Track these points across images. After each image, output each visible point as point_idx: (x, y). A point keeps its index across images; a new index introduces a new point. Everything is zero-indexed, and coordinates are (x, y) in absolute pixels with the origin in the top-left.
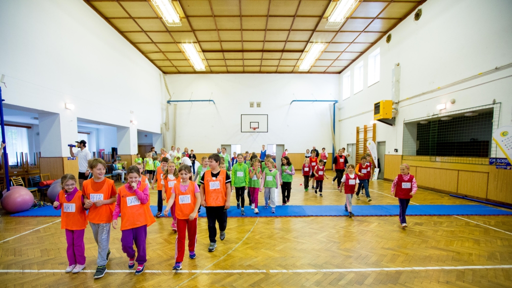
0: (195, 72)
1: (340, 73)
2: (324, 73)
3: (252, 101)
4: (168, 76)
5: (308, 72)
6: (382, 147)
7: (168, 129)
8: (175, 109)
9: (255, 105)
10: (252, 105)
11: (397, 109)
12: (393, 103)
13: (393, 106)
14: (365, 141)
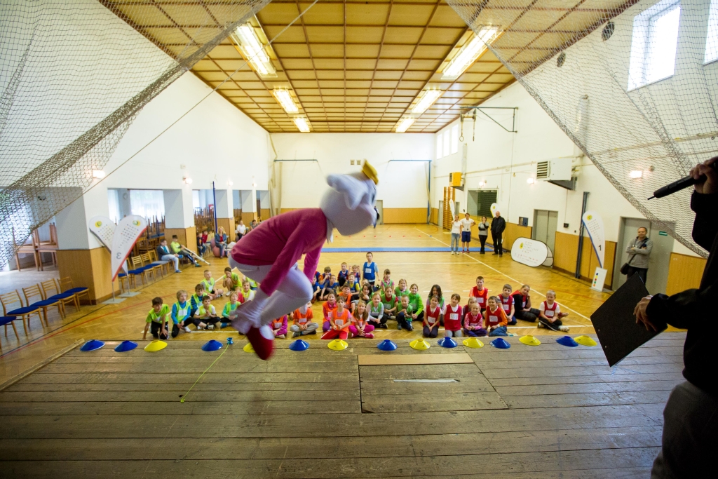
0: (299, 132)
1: (435, 132)
2: (421, 132)
3: (352, 159)
4: (273, 135)
5: (406, 132)
6: (457, 207)
7: (275, 186)
8: (281, 167)
9: (356, 163)
10: (352, 163)
11: (464, 179)
12: (462, 174)
13: (462, 177)
14: (449, 200)
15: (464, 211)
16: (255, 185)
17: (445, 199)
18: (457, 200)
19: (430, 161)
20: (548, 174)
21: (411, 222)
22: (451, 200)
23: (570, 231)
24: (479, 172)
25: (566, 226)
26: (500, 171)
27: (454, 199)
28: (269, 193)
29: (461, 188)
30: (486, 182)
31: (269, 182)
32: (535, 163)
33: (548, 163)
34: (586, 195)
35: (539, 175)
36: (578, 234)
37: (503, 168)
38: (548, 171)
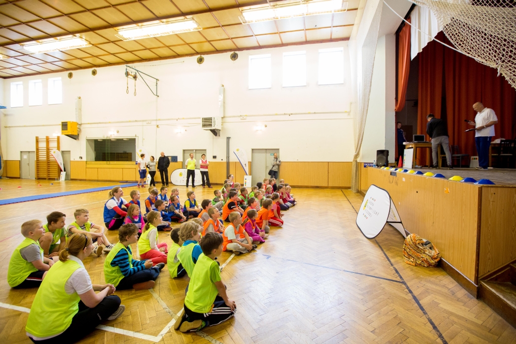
1: (5, 78)
6: (66, 155)
11: (80, 128)
12: (77, 124)
13: (78, 126)
14: (48, 149)
15: (81, 158)
18: (62, 149)
20: (213, 125)
23: (218, 160)
24: (105, 123)
25: (215, 157)
26: (140, 123)
27: (58, 148)
29: (75, 137)
30: (118, 132)
32: (200, 118)
33: (213, 119)
34: (228, 138)
35: (204, 126)
36: (225, 160)
37: (143, 121)
38: (213, 123)
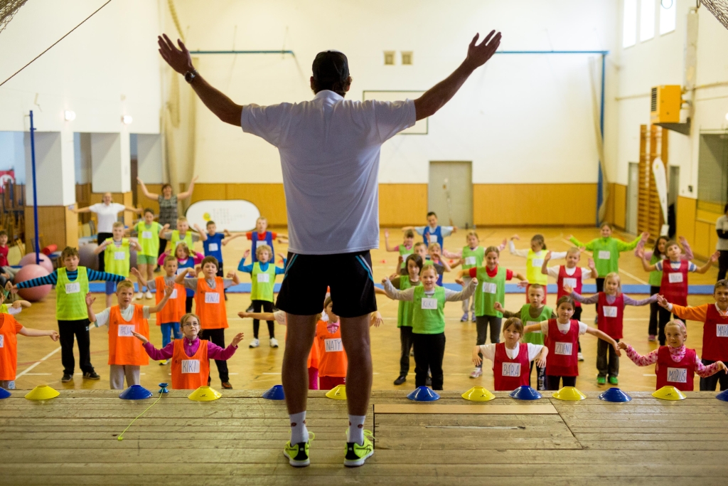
3: (389, 48)
6: (675, 180)
9: (398, 59)
10: (389, 59)
11: (691, 104)
12: (684, 91)
13: (685, 97)
14: (652, 159)
15: (691, 188)
16: (128, 120)
17: (643, 159)
18: (673, 161)
19: (604, 54)
21: (550, 222)
22: (658, 162)
27: (665, 157)
28: (163, 140)
29: (684, 128)
31: (162, 111)
